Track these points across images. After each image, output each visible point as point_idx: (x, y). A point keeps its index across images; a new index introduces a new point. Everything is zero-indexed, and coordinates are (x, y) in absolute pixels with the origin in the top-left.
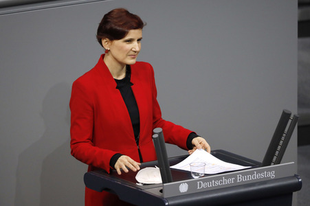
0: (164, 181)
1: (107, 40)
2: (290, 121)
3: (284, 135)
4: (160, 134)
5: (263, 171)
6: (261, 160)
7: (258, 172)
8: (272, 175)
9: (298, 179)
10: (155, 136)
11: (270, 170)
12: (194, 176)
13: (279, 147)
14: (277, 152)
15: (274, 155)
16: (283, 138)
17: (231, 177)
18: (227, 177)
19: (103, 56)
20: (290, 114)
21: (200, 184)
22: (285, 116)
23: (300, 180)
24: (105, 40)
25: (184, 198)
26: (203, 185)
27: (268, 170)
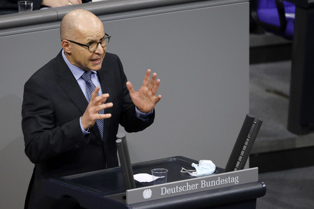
2: (254, 125)
3: (248, 140)
5: (227, 176)
6: (224, 167)
7: (222, 177)
8: (236, 181)
9: (262, 184)
11: (234, 175)
13: (243, 153)
14: (240, 158)
15: (237, 160)
16: (246, 143)
17: (194, 182)
18: (190, 183)
20: (254, 119)
21: (164, 190)
22: (249, 121)
23: (264, 186)
25: (148, 204)
26: (167, 191)
27: (231, 176)
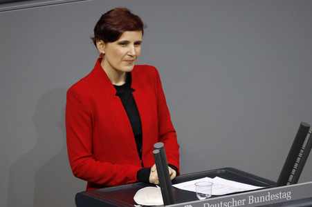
0: (166, 203)
1: (102, 42)
2: (308, 135)
3: (302, 151)
4: (161, 149)
5: (277, 192)
6: (275, 180)
7: (272, 193)
8: (288, 196)
10: (156, 152)
11: (286, 190)
12: (199, 197)
13: (296, 165)
14: (294, 171)
15: (290, 173)
16: (300, 155)
17: (241, 198)
18: (237, 199)
19: (100, 60)
20: (308, 128)
21: (207, 206)
22: (303, 130)
24: (100, 43)
27: (283, 191)
